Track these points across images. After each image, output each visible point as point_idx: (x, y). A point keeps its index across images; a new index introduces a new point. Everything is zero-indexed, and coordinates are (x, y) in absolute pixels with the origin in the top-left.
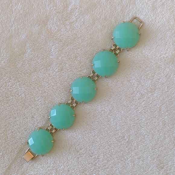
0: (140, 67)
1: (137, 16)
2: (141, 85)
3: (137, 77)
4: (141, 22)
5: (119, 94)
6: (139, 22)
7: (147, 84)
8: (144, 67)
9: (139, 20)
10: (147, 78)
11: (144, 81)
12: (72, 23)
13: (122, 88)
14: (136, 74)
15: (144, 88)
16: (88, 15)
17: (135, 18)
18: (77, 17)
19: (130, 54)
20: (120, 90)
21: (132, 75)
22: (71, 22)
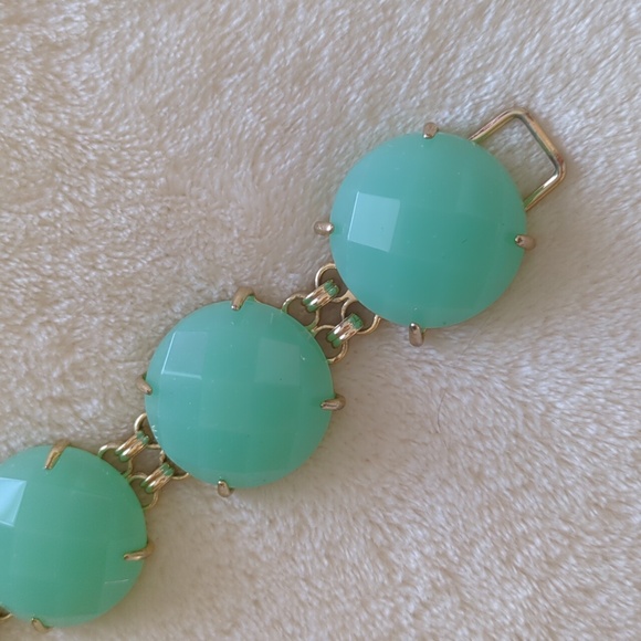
0: (479, 477)
1: (540, 104)
2: (456, 599)
3: (438, 538)
4: (559, 160)
5: (292, 620)
6: (537, 156)
7: (496, 606)
8: (503, 482)
9: (548, 134)
10: (508, 562)
11: (484, 575)
12: (56, 48)
13: (320, 585)
14: (440, 519)
15: (473, 626)
16: (180, 19)
17: (523, 117)
18: (98, 17)
19: (428, 369)
20: (303, 597)
21: (411, 515)
22: (53, 37)
